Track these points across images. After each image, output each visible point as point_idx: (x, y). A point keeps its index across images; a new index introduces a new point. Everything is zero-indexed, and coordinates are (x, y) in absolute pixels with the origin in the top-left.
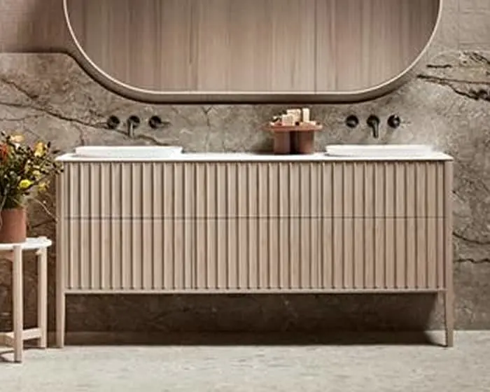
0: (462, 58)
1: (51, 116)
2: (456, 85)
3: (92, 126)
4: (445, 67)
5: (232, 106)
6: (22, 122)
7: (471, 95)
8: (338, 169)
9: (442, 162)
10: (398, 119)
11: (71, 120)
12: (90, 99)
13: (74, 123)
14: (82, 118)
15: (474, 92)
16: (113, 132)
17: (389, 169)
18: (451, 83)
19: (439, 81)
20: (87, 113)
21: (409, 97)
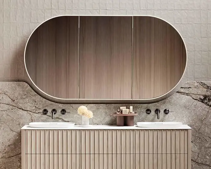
0: (196, 84)
1: (18, 109)
2: (193, 96)
3: (36, 113)
4: (189, 88)
5: (97, 105)
6: (6, 111)
7: (200, 100)
8: (142, 133)
9: (187, 130)
10: (168, 111)
11: (27, 111)
12: (36, 102)
13: (28, 112)
14: (32, 110)
15: (201, 99)
16: (45, 116)
17: (164, 133)
18: (191, 95)
19: (186, 94)
20: (34, 108)
21: (173, 101)
